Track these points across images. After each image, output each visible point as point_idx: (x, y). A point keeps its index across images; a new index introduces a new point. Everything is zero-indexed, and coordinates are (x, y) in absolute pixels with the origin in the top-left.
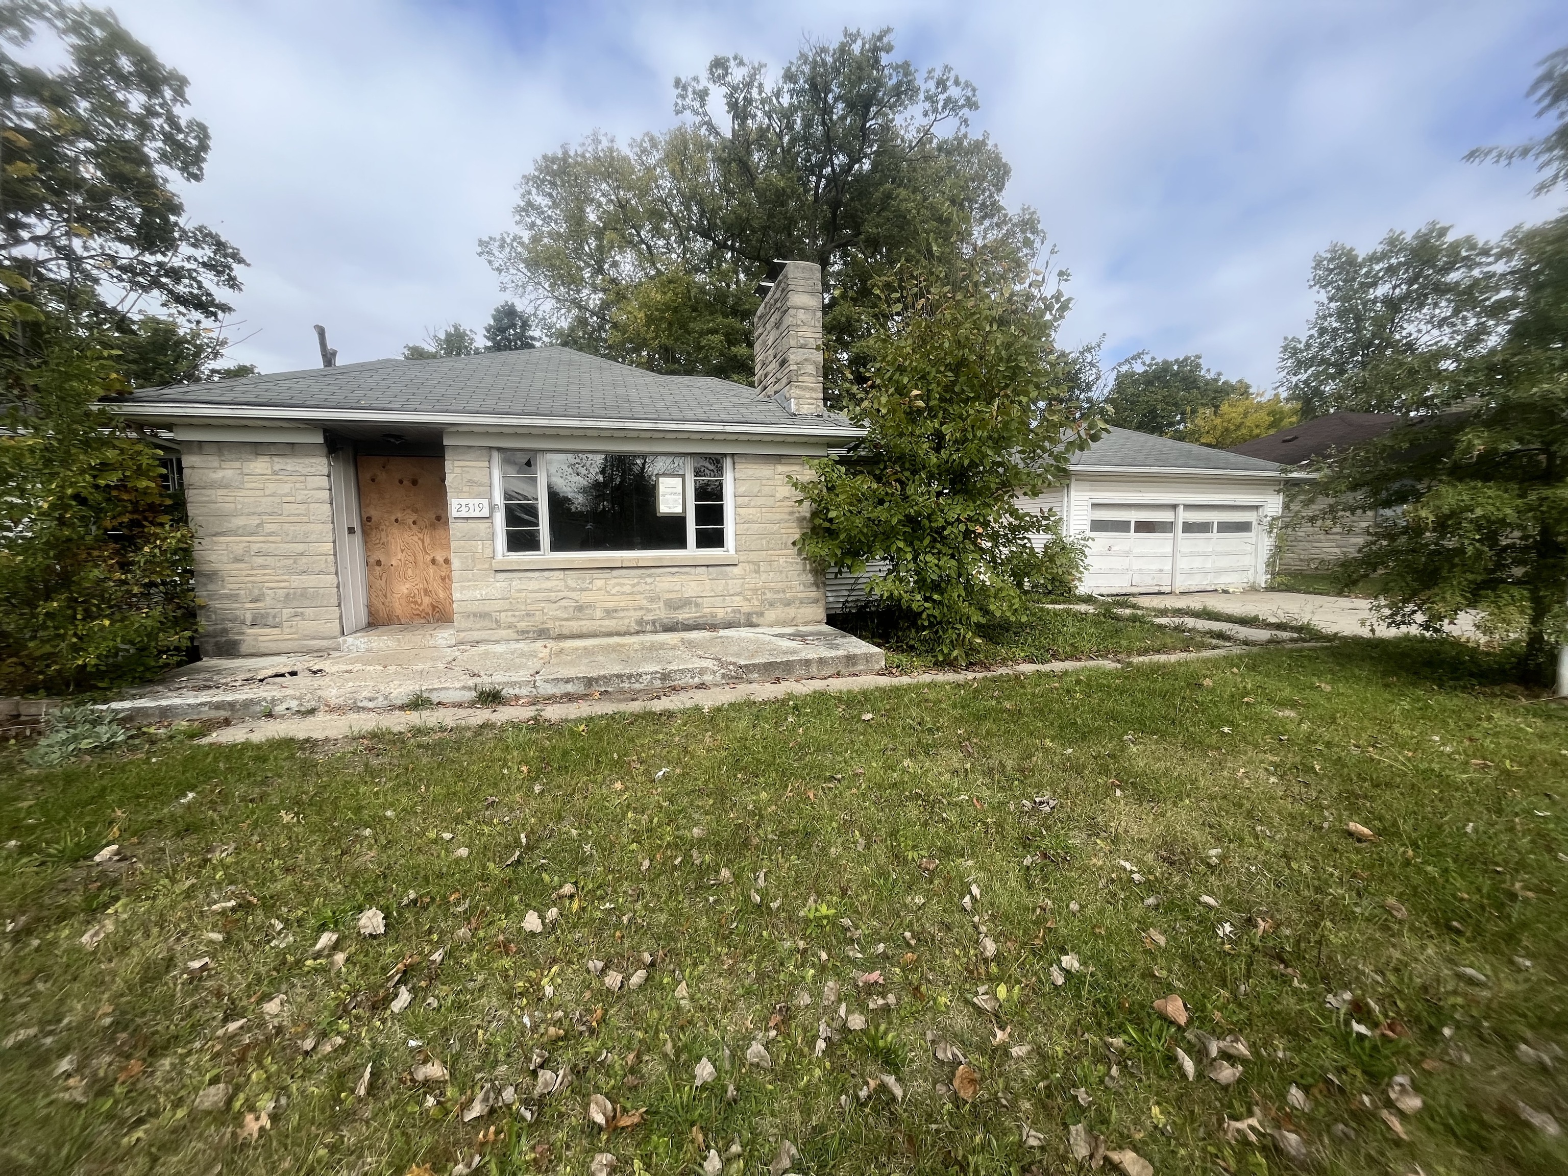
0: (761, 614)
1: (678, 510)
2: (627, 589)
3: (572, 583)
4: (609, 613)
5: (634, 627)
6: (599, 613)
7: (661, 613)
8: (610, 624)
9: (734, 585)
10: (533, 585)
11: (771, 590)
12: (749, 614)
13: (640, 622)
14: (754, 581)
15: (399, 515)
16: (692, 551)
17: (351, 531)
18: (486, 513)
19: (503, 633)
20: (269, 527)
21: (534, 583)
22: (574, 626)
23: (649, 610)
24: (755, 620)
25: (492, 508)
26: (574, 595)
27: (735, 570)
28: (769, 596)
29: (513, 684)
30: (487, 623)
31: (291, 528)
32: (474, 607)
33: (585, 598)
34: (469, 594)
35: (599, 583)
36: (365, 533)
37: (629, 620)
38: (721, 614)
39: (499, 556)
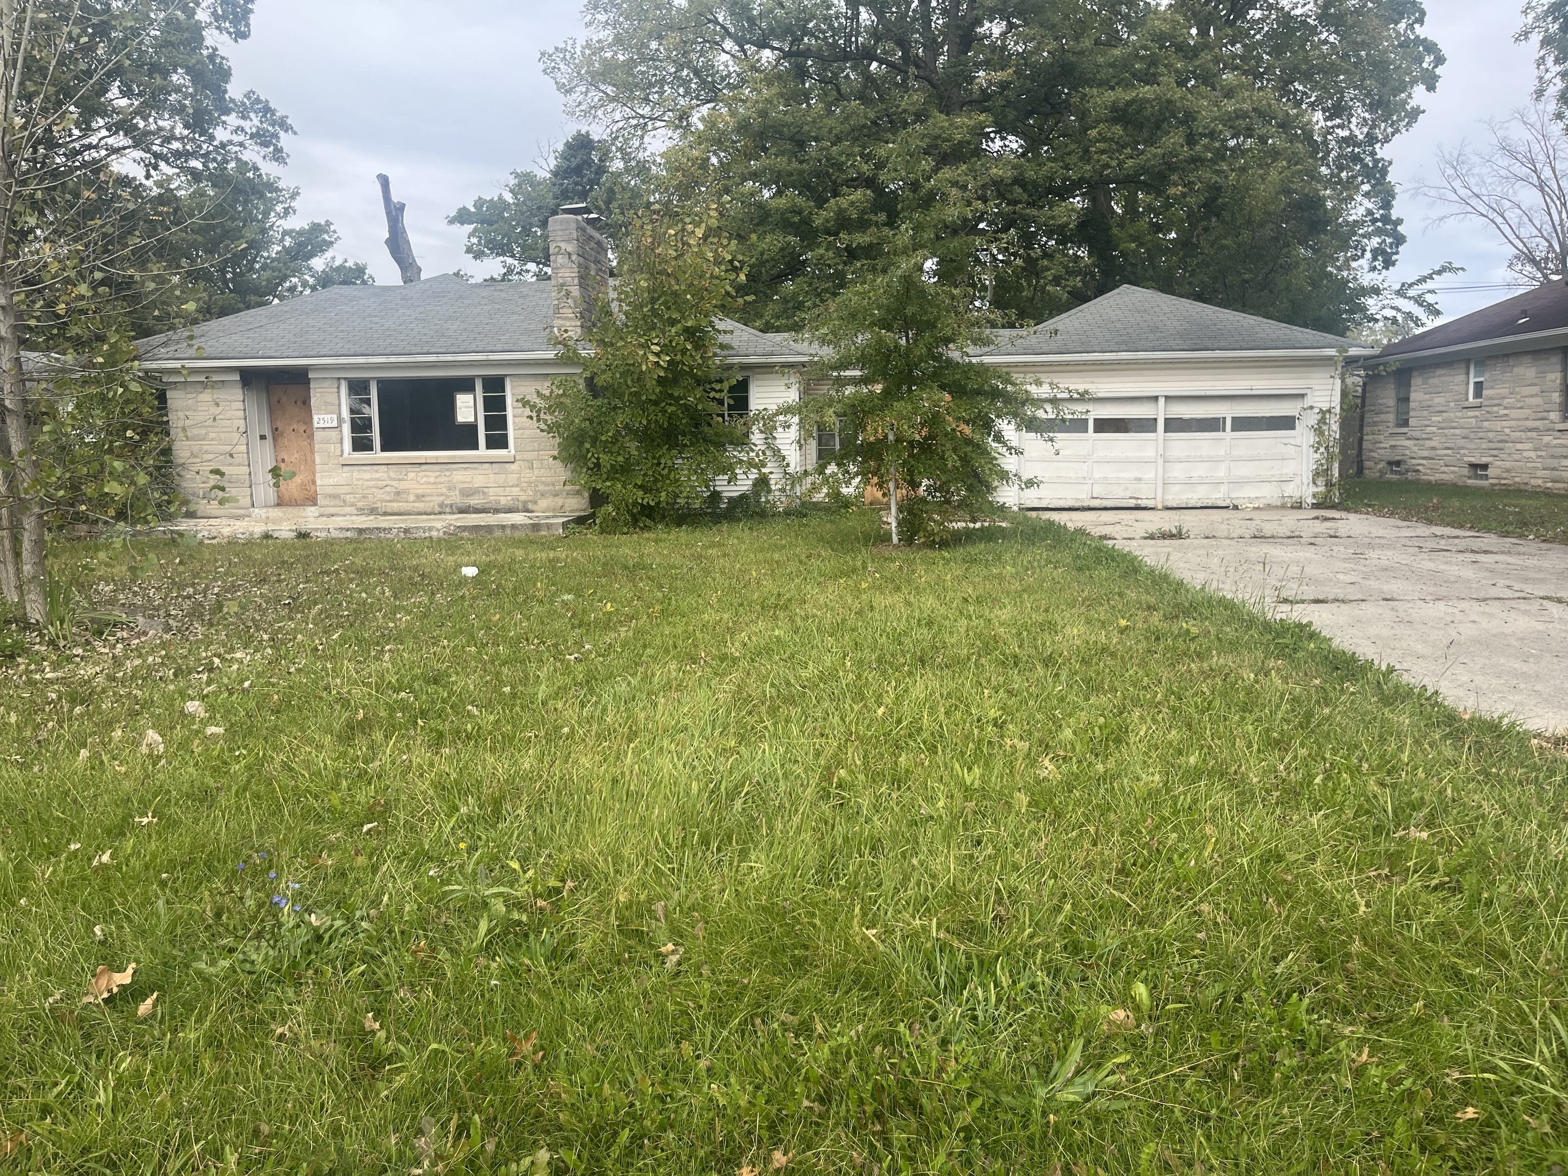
0: (535, 503)
1: (472, 419)
2: (432, 480)
3: (393, 475)
4: (419, 497)
5: (437, 509)
6: (412, 498)
7: (456, 498)
8: (420, 506)
9: (512, 479)
10: (367, 476)
11: (543, 483)
12: (525, 503)
13: (441, 505)
14: (527, 475)
15: (295, 426)
16: (483, 452)
17: (263, 437)
18: (335, 424)
19: (348, 510)
20: (212, 435)
21: (367, 474)
22: (395, 506)
23: (447, 497)
24: (530, 506)
25: (340, 420)
26: (394, 483)
27: (513, 467)
28: (541, 488)
29: (317, 530)
30: (337, 502)
31: (223, 435)
32: (330, 490)
33: (403, 485)
34: (326, 481)
35: (411, 475)
36: (275, 440)
37: (433, 503)
38: (503, 501)
39: (346, 455)
